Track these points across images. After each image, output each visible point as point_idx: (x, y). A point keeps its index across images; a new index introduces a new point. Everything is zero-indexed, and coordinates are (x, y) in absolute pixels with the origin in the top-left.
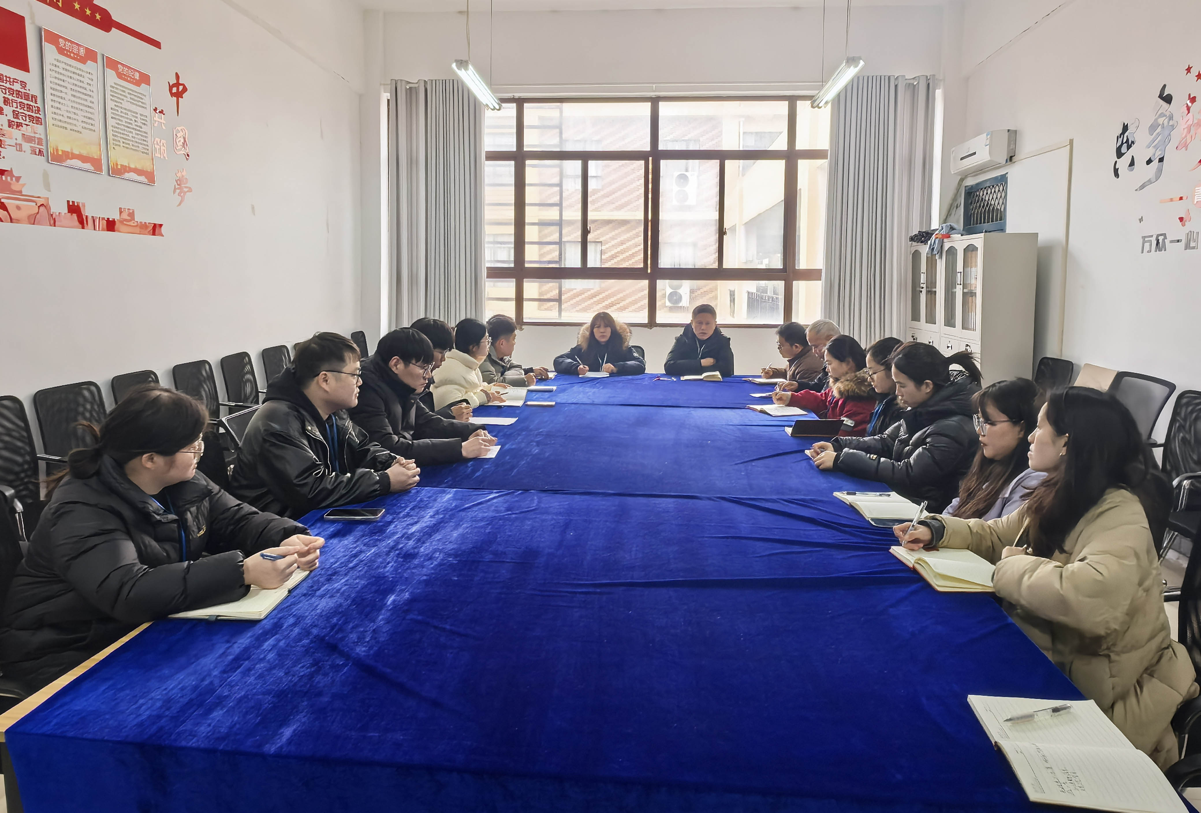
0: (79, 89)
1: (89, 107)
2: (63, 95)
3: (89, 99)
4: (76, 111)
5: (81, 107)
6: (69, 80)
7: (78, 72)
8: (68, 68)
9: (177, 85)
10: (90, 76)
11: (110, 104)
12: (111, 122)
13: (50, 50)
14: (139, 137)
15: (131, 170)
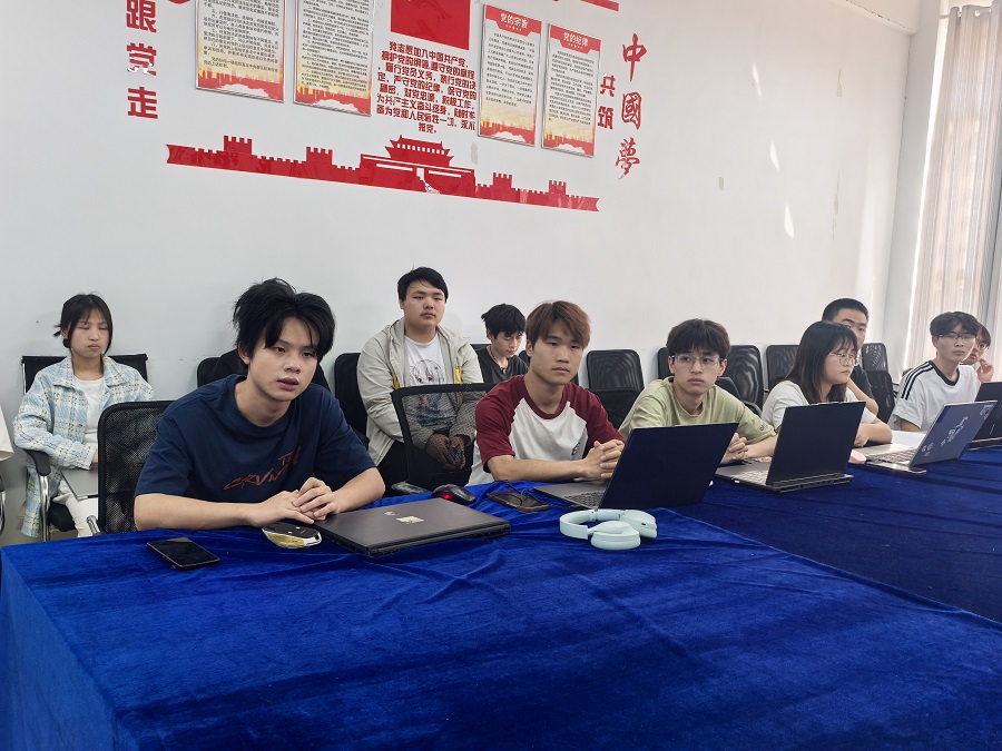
0: (519, 62)
1: (527, 78)
2: (500, 69)
3: (528, 70)
4: (513, 84)
5: (518, 79)
6: (509, 53)
7: (519, 44)
8: (508, 41)
9: (633, 48)
10: (532, 48)
11: (551, 74)
12: (550, 92)
13: (492, 25)
14: (582, 106)
15: (566, 141)
